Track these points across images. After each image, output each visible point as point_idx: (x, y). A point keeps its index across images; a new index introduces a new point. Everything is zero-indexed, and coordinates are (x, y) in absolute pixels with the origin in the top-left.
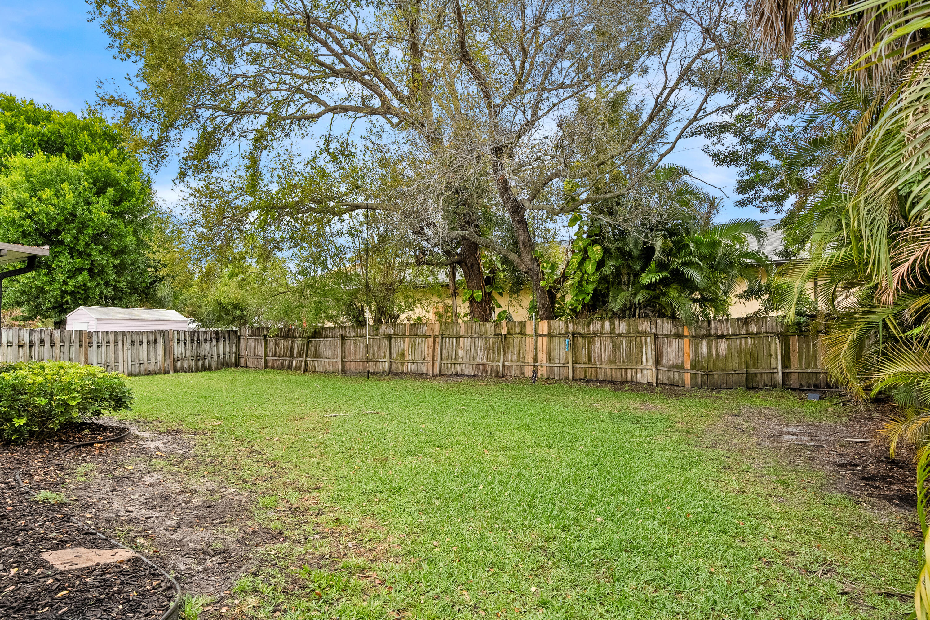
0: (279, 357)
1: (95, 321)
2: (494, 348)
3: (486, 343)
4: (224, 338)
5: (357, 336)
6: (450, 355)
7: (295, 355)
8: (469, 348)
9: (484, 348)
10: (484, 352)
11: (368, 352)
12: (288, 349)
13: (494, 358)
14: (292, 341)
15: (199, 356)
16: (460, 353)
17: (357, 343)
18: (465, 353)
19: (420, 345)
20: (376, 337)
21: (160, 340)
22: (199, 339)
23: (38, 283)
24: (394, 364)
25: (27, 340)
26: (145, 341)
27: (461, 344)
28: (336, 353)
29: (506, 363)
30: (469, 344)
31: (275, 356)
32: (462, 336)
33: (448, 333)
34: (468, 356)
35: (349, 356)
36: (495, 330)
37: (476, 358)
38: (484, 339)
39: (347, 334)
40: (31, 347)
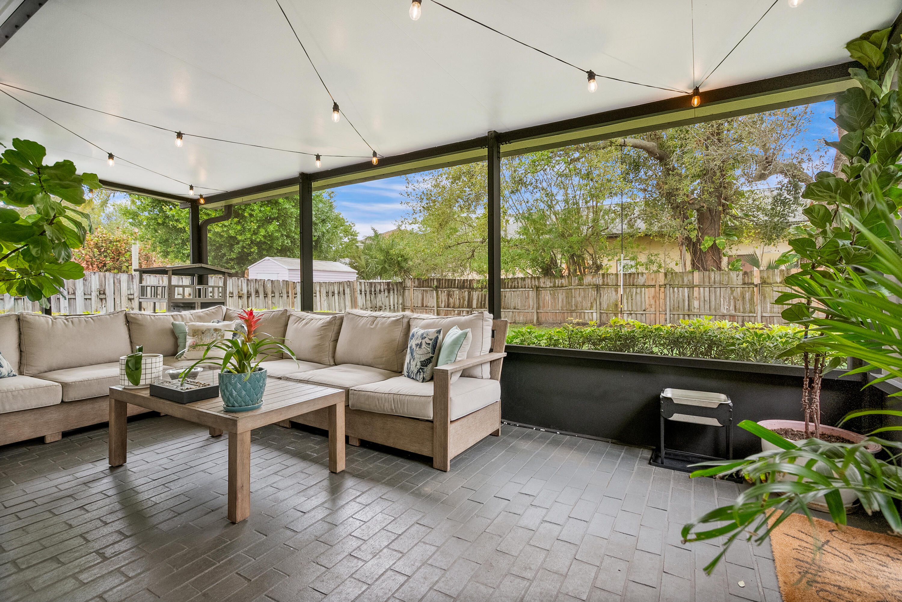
0: (453, 307)
1: (287, 272)
2: (743, 298)
3: (732, 293)
4: (394, 290)
5: (554, 287)
6: (681, 306)
7: (474, 305)
8: (707, 298)
9: (730, 299)
10: (730, 302)
11: (569, 303)
12: (464, 300)
13: (744, 309)
14: (469, 293)
15: (376, 307)
16: (696, 304)
17: (554, 294)
18: (702, 304)
19: (638, 297)
20: (580, 287)
21: (347, 291)
22: (375, 291)
23: (232, 232)
24: (605, 315)
25: (245, 291)
26: (336, 292)
27: (696, 294)
28: (527, 304)
29: (764, 315)
30: (707, 294)
31: (448, 307)
32: (696, 286)
33: (677, 283)
34: (707, 306)
35: (544, 307)
36: (743, 279)
37: (719, 309)
38: (729, 289)
39: (542, 285)
40: (248, 297)
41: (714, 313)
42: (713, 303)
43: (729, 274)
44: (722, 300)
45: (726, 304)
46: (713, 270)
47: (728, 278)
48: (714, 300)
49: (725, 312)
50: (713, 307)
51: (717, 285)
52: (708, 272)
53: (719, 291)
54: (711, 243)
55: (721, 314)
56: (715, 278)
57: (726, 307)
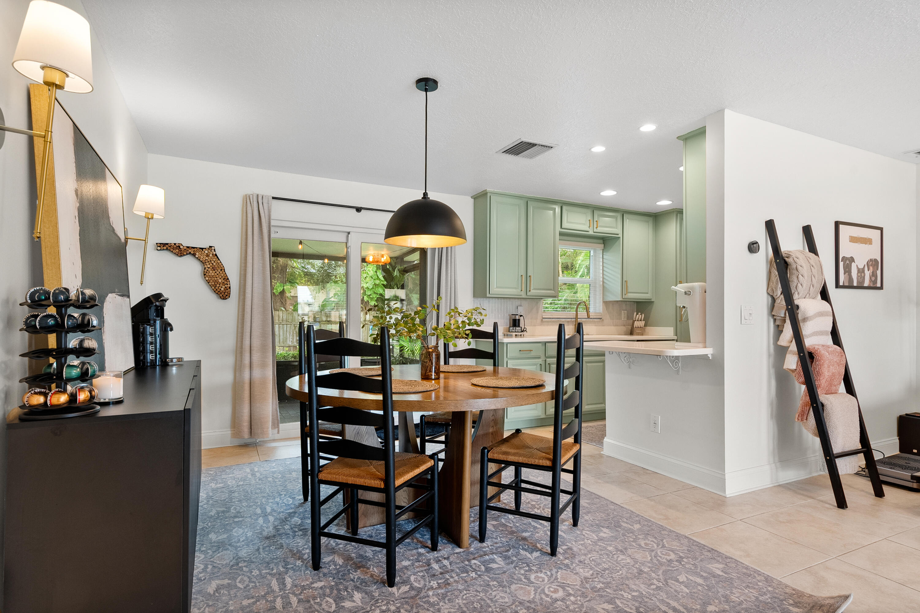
41: (282, 345)
42: (281, 337)
43: (292, 313)
44: (288, 334)
45: (291, 337)
46: (281, 310)
47: (292, 317)
48: (282, 334)
49: (290, 344)
50: (281, 340)
51: (284, 323)
52: (278, 312)
53: (285, 328)
54: (282, 289)
55: (287, 345)
56: (283, 317)
57: (291, 340)
